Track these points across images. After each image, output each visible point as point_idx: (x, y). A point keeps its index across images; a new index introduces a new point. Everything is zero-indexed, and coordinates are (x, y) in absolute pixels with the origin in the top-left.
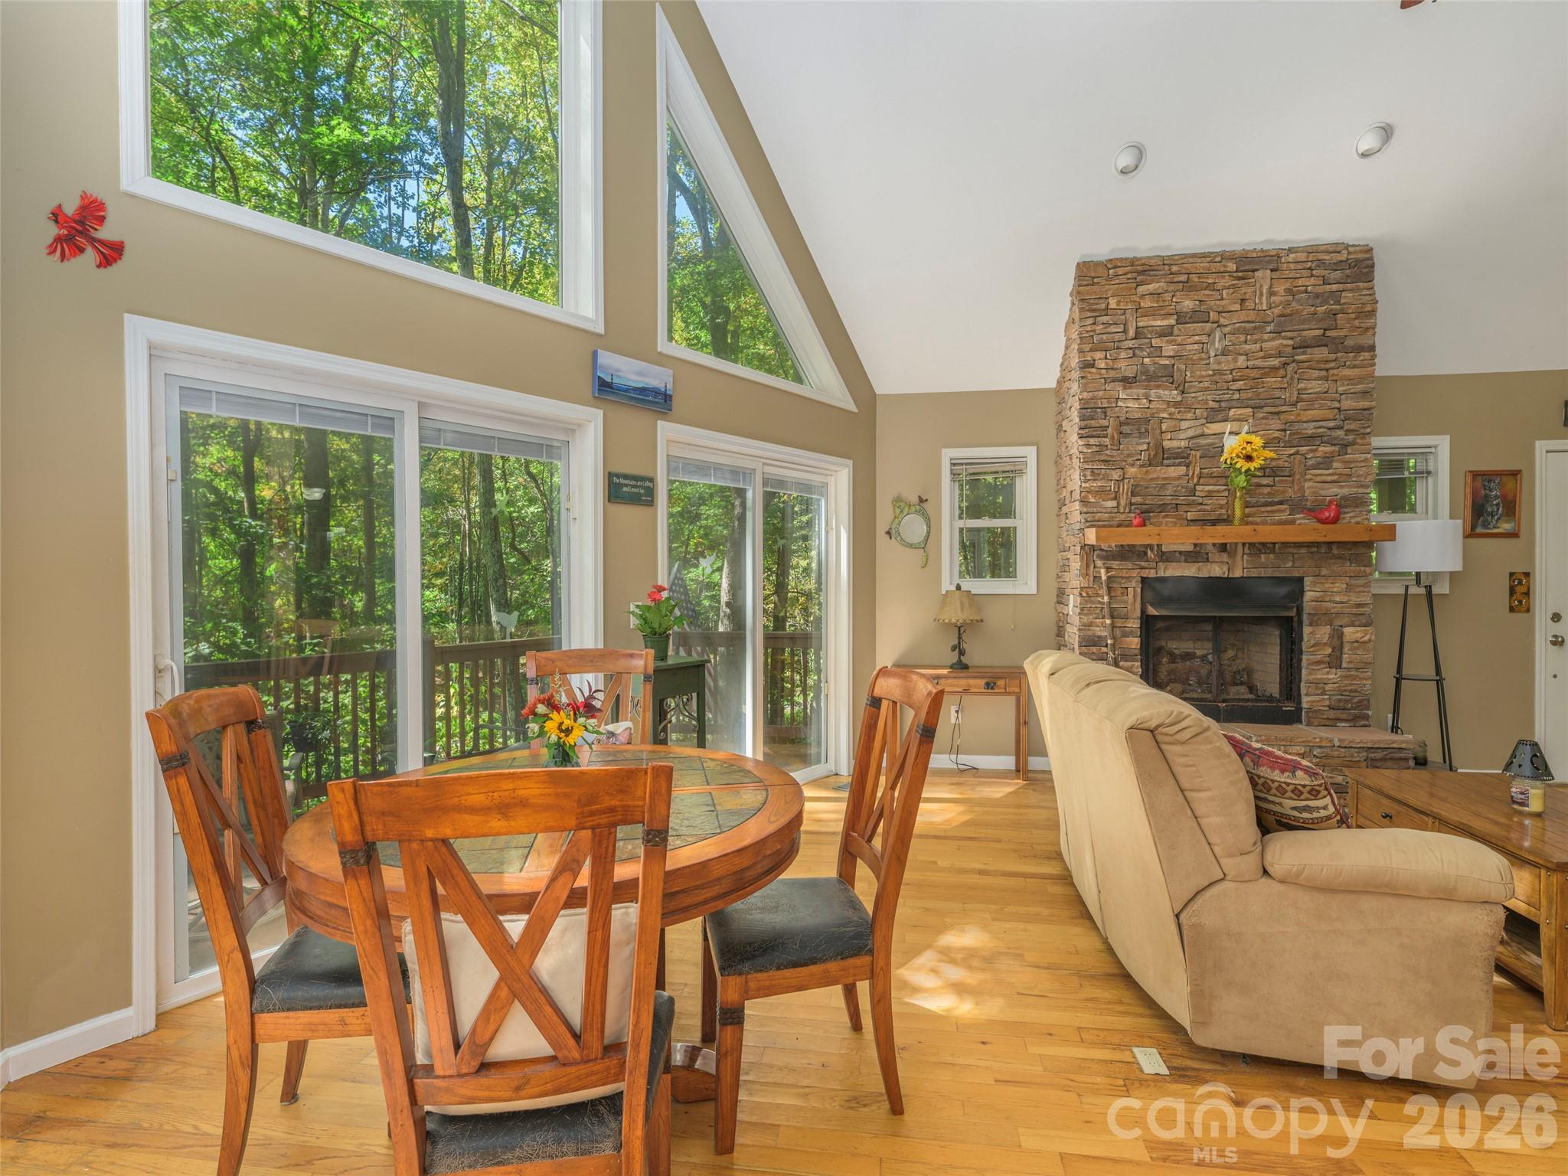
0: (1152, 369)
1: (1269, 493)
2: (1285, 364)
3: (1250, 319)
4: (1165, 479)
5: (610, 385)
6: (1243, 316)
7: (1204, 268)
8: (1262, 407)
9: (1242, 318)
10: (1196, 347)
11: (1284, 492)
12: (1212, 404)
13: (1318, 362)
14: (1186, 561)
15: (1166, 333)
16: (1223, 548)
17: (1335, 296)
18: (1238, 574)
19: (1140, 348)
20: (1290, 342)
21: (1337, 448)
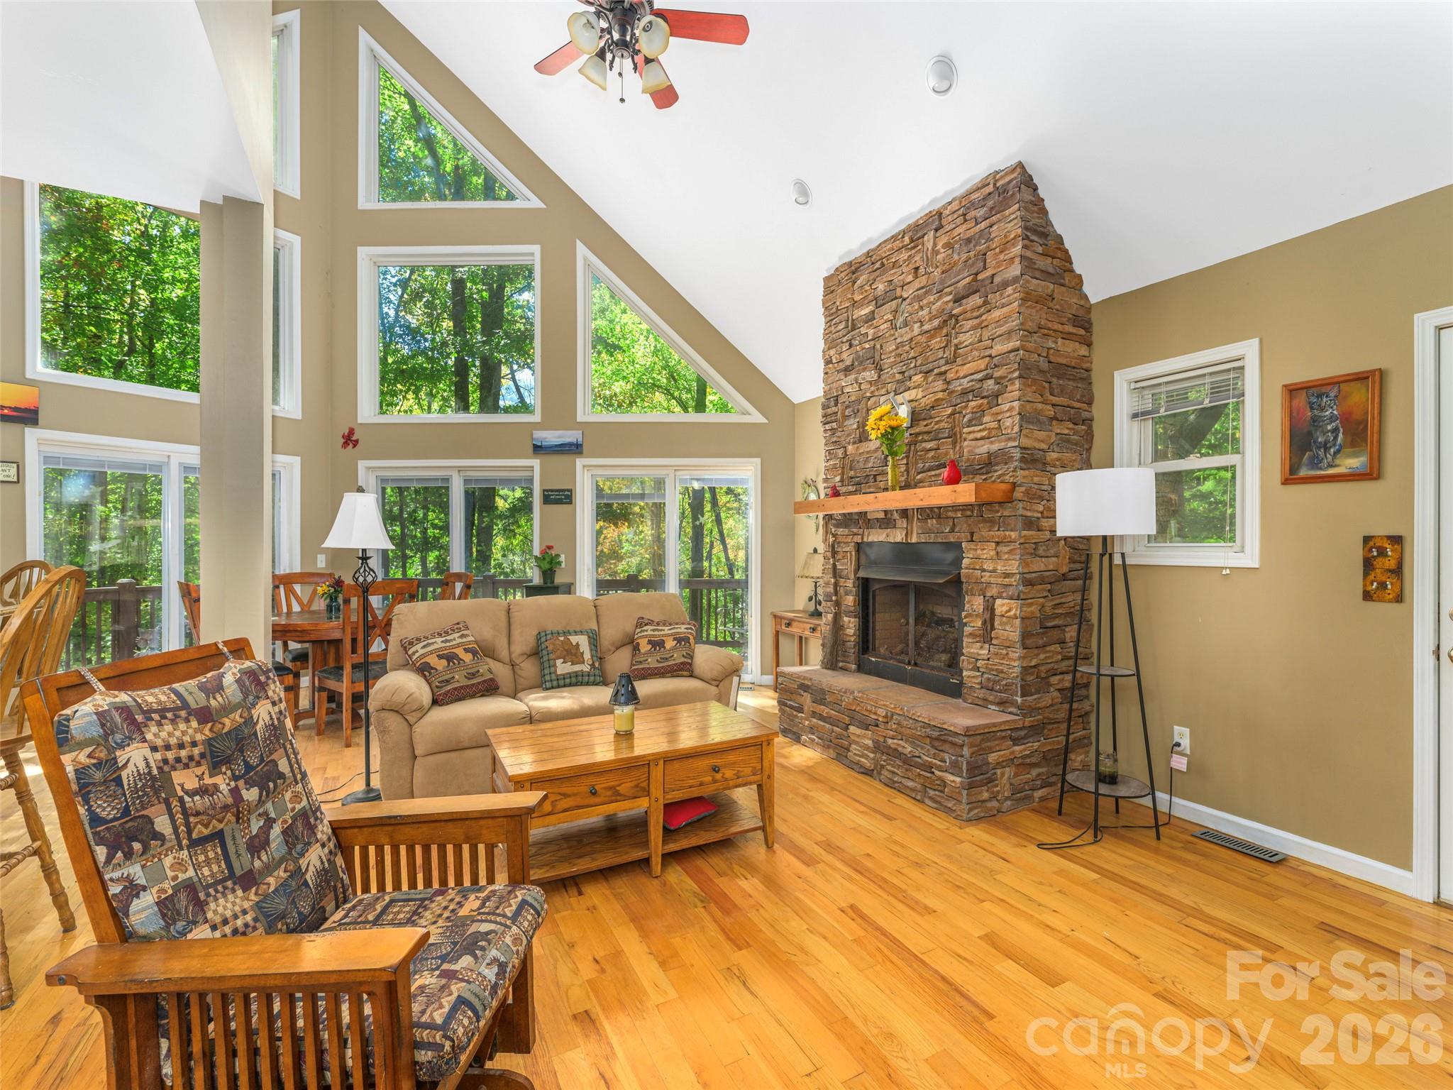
0: (861, 353)
1: (933, 457)
2: (945, 321)
3: (922, 285)
4: (868, 452)
5: (540, 447)
6: (917, 284)
7: (889, 250)
8: (932, 370)
9: (916, 287)
10: (885, 325)
11: (947, 454)
12: (898, 377)
13: (973, 310)
14: (880, 528)
15: (870, 318)
16: (904, 513)
17: (985, 235)
18: (914, 540)
19: (853, 338)
20: (950, 297)
21: (985, 401)
